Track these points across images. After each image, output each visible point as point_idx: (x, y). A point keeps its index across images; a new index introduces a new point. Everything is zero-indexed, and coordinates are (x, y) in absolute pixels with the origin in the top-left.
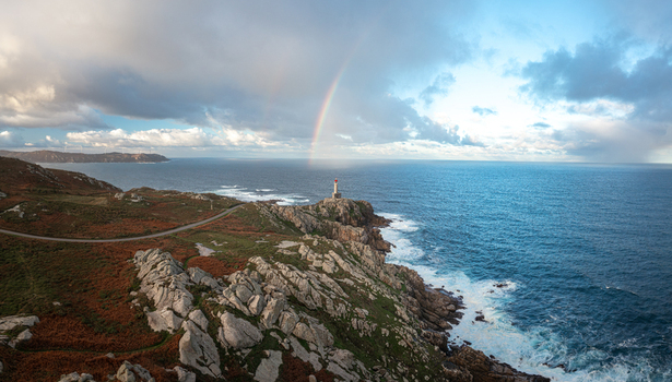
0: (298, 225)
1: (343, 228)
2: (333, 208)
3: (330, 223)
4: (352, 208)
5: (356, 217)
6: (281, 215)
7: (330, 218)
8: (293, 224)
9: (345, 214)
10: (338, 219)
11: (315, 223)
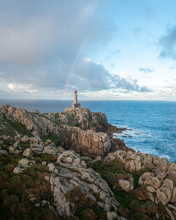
0: (29, 128)
1: (83, 133)
2: (73, 116)
3: (69, 128)
4: (90, 117)
5: (94, 125)
6: (11, 116)
7: (69, 124)
8: (24, 127)
9: (84, 122)
10: (77, 125)
11: (51, 127)
